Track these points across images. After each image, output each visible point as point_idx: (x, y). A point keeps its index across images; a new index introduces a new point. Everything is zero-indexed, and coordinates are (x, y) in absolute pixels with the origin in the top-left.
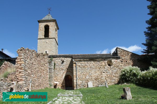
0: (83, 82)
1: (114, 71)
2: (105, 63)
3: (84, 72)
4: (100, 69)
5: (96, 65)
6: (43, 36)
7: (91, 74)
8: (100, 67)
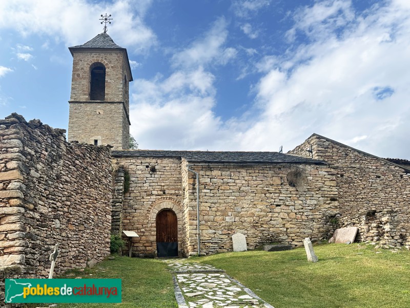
0: (215, 233)
1: (308, 202)
2: (281, 178)
3: (220, 204)
4: (267, 195)
5: (256, 182)
6: (85, 94)
7: (240, 210)
8: (268, 191)
